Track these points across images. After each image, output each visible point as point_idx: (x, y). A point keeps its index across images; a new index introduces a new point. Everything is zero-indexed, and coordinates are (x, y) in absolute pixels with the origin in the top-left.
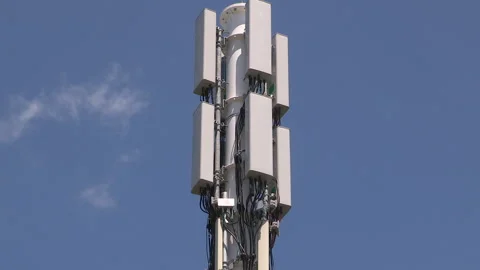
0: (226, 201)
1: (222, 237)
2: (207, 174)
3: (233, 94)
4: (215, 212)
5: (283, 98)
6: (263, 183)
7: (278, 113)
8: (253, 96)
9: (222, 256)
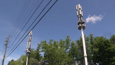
0: (79, 16)
1: (79, 18)
3: (79, 10)
6: (81, 15)
7: (81, 11)
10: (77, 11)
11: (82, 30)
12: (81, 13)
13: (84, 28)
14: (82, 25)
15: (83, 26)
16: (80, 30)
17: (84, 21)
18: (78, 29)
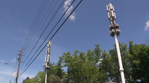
0: (111, 19)
1: (111, 22)
2: (109, 17)
3: (110, 11)
4: (110, 20)
5: (114, 10)
6: (114, 17)
7: (114, 12)
8: (112, 11)
9: (112, 23)
10: (108, 13)
11: (116, 36)
12: (113, 14)
13: (118, 34)
14: (115, 30)
15: (117, 31)
16: (113, 37)
17: (117, 25)
18: (111, 35)
